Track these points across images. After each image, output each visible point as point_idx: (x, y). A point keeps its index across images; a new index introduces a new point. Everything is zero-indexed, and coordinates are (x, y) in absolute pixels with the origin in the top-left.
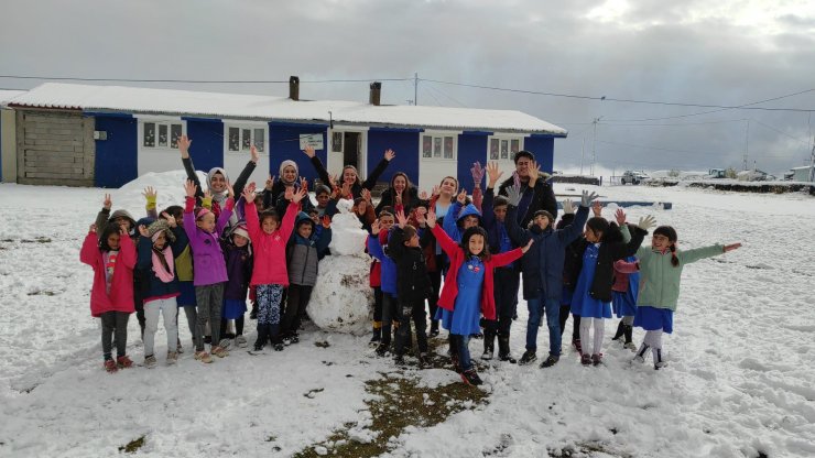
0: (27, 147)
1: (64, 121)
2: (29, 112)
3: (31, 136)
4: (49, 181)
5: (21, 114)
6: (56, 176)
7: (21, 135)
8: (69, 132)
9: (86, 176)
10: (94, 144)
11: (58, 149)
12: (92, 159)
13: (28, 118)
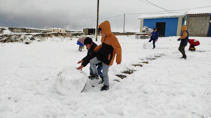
0: (189, 26)
1: (201, 18)
2: (190, 17)
3: (190, 23)
4: (194, 35)
5: (188, 17)
6: (196, 34)
7: (188, 23)
8: (201, 21)
9: (205, 34)
10: (209, 24)
11: (198, 26)
12: (208, 29)
13: (190, 18)
